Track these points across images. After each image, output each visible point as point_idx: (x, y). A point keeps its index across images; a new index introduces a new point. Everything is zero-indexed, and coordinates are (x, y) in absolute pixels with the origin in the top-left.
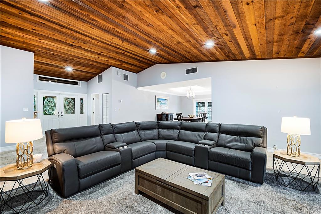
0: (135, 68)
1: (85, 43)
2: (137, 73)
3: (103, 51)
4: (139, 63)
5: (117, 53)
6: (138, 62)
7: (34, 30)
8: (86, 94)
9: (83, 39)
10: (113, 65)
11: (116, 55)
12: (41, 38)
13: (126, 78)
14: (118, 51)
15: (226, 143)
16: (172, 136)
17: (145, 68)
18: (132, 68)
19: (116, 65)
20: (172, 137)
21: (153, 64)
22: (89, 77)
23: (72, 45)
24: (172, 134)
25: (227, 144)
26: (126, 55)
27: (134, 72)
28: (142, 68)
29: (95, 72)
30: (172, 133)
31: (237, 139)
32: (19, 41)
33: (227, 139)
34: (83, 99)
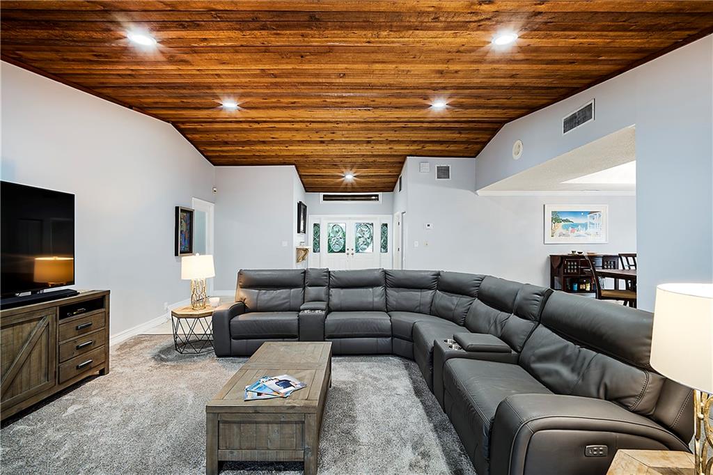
0: (462, 147)
1: (333, 133)
2: (474, 157)
3: (369, 136)
4: (459, 135)
5: (395, 130)
6: (453, 133)
7: (273, 138)
8: (391, 216)
9: (324, 128)
10: (409, 154)
11: (398, 135)
12: (287, 145)
13: (443, 173)
14: (391, 126)
15: (533, 358)
16: (451, 310)
17: (484, 140)
18: (452, 148)
19: (414, 150)
20: (451, 314)
21: (496, 126)
22: (390, 182)
23: (322, 142)
24: (453, 307)
25: (534, 362)
26: (415, 129)
27: (466, 155)
28: (477, 143)
29: (390, 172)
30: (453, 304)
31: (568, 352)
32: (272, 156)
33: (543, 346)
34: (386, 225)
